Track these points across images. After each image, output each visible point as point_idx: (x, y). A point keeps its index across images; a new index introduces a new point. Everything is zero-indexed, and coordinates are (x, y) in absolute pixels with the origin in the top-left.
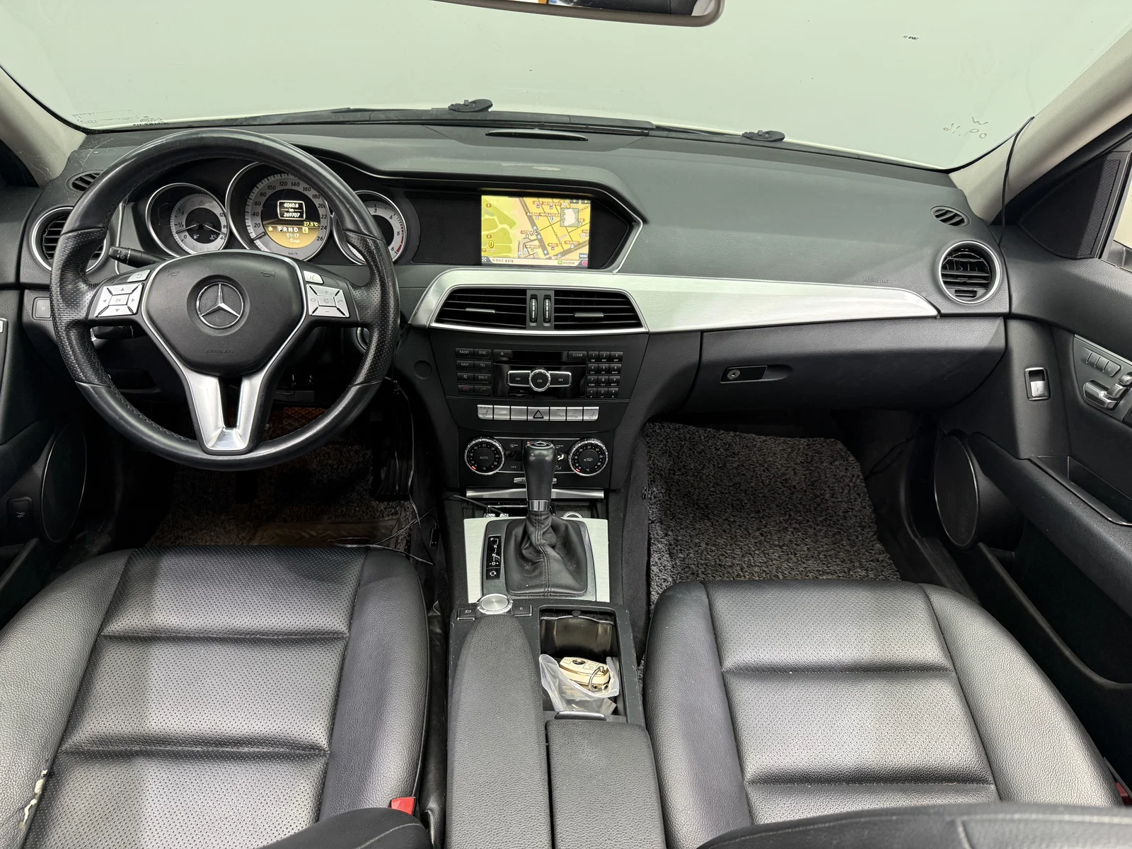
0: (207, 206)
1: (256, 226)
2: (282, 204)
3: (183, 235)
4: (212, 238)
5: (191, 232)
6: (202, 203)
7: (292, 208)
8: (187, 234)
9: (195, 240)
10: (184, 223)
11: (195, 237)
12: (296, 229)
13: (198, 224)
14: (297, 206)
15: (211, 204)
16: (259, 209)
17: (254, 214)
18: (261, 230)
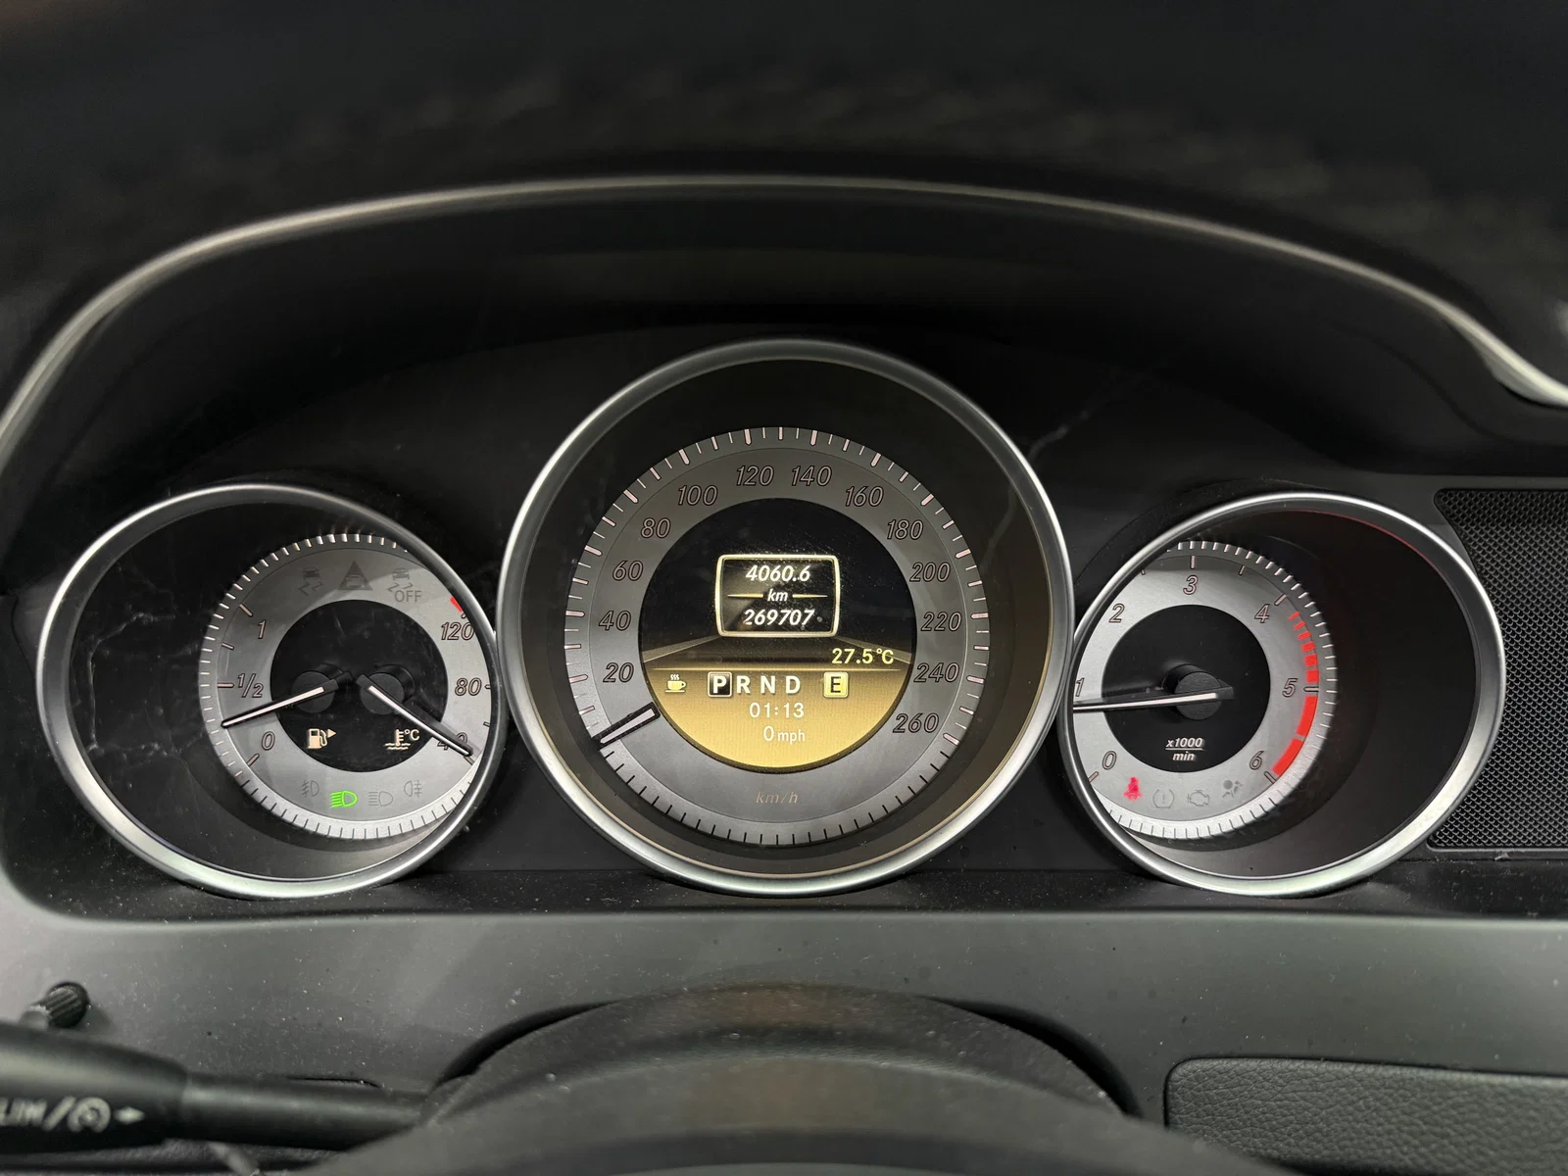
0: (381, 591)
1: (615, 673)
2: (735, 569)
3: (256, 731)
4: (398, 744)
5: (296, 724)
6: (356, 574)
7: (778, 587)
8: (275, 727)
9: (315, 754)
10: (264, 678)
11: (315, 742)
12: (793, 682)
13: (333, 684)
14: (805, 574)
15: (403, 582)
16: (632, 596)
17: (606, 622)
18: (635, 693)
